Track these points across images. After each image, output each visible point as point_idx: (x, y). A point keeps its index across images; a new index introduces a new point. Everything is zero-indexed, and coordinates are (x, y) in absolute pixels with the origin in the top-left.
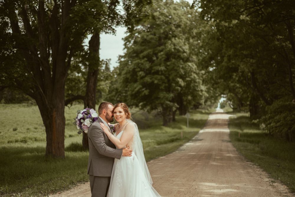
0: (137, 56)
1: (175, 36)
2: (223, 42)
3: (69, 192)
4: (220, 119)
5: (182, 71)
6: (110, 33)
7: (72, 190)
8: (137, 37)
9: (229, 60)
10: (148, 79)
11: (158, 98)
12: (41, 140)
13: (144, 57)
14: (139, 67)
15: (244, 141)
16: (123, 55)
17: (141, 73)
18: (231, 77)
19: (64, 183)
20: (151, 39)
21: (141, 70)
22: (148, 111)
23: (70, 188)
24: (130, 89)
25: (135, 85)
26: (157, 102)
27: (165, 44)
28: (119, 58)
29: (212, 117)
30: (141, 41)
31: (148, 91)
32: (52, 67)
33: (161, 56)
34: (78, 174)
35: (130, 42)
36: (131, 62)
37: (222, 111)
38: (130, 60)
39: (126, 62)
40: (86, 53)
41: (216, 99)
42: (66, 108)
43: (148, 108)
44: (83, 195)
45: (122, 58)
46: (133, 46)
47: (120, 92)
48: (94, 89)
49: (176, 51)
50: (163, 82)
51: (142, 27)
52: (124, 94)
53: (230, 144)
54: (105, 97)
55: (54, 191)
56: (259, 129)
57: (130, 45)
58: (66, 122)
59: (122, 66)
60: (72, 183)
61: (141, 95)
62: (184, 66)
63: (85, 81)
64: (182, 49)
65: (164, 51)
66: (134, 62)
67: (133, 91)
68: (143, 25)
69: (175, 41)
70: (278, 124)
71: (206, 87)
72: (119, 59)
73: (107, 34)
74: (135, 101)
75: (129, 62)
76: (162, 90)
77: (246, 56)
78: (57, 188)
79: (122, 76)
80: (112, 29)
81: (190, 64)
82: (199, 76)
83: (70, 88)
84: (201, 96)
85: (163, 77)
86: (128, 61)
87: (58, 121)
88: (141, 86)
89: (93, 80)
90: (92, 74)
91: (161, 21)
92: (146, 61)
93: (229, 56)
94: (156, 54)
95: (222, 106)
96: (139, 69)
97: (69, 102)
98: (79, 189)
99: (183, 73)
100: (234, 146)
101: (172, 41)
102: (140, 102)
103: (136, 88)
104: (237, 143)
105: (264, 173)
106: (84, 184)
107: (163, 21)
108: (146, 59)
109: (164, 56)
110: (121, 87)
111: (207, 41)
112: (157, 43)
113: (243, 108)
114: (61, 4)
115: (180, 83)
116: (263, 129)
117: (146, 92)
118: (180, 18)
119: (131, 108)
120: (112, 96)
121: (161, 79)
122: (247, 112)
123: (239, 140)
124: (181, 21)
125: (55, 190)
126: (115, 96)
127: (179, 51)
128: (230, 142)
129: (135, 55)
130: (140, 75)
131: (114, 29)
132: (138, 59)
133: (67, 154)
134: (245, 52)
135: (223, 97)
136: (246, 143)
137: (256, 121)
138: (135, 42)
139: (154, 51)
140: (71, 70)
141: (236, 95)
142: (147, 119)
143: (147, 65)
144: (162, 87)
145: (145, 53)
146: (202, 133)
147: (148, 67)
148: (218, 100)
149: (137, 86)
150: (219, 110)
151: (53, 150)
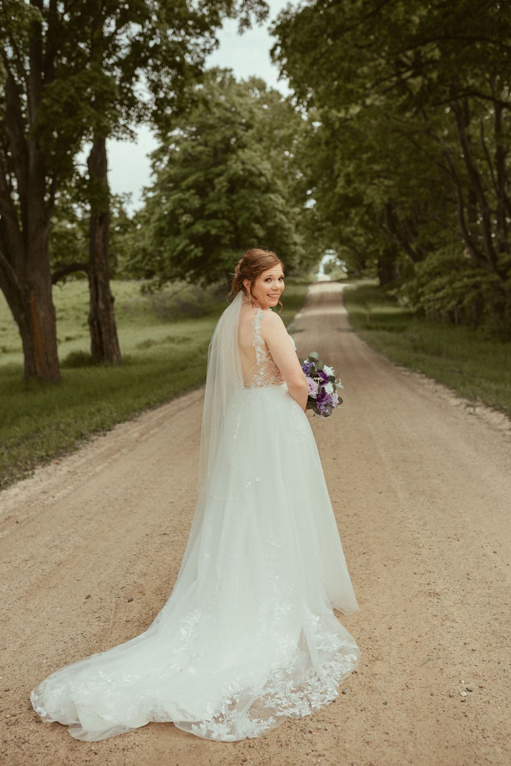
0: (176, 187)
1: (243, 146)
2: (336, 147)
3: (75, 457)
4: (328, 293)
5: (258, 211)
6: (126, 139)
7: (82, 452)
8: (174, 151)
9: (349, 182)
10: (199, 228)
11: (219, 261)
12: (15, 351)
13: (189, 188)
14: (182, 207)
15: (377, 328)
16: (151, 185)
17: (184, 218)
18: (347, 216)
19: (65, 439)
20: (201, 153)
21: (186, 212)
22: (203, 285)
23: (77, 449)
24: (168, 248)
25: (177, 240)
26: (218, 268)
27: (224, 161)
28: (144, 192)
29: (314, 290)
30: (182, 158)
31: (201, 249)
32: (19, 212)
33: (220, 183)
34: (90, 414)
35: (161, 160)
36: (167, 199)
37: (327, 278)
38: (165, 195)
39: (157, 199)
40: (83, 180)
41: (317, 257)
42: (56, 290)
43: (202, 279)
44: (106, 464)
45: (149, 191)
46: (168, 169)
47: (150, 254)
48: (105, 250)
49: (247, 174)
50: (227, 232)
51: (182, 133)
52: (158, 258)
53: (353, 337)
54: (125, 264)
55: (45, 458)
56: (397, 306)
57: (162, 165)
58: (58, 315)
59: (150, 207)
60: (81, 436)
61: (188, 258)
62: (262, 200)
63: (86, 236)
64: (257, 169)
65: (225, 175)
66: (173, 198)
67: (174, 251)
68: (183, 128)
69: (244, 154)
70: (440, 294)
71: (303, 237)
72: (144, 194)
73: (120, 142)
74: (179, 269)
75: (161, 199)
76: (225, 246)
77: (378, 175)
78: (51, 452)
79: (152, 225)
80: (128, 131)
81: (272, 196)
82: (287, 218)
83: (60, 251)
84: (294, 253)
85: (226, 223)
86: (160, 197)
87: (42, 314)
88: (187, 241)
89: (100, 232)
90: (98, 221)
91: (216, 118)
92: (194, 194)
93: (348, 175)
94: (210, 182)
95: (328, 270)
96: (181, 211)
97: (60, 276)
98: (96, 449)
99: (261, 214)
100: (361, 337)
101: (238, 156)
102: (188, 270)
103: (178, 245)
104: (366, 333)
105: (440, 387)
106: (105, 435)
107: (219, 118)
108: (193, 191)
109: (225, 184)
110: (151, 245)
111: (303, 150)
112: (211, 160)
113: (366, 271)
114: (24, 84)
115: (257, 231)
116: (407, 306)
117: (198, 252)
118: (251, 112)
119: (172, 282)
120: (137, 262)
121: (223, 226)
122: (373, 278)
123: (369, 328)
124: (252, 118)
125: (48, 455)
126: (142, 262)
127: (251, 173)
128: (352, 331)
129: (171, 185)
130: (185, 221)
131: (132, 132)
132: (178, 193)
133: (64, 372)
134: (377, 167)
135: (329, 254)
136: (382, 333)
137: (392, 293)
138: (171, 161)
139: (206, 175)
140: (57, 216)
141: (353, 248)
142: (201, 300)
143: (196, 202)
144: (226, 241)
145: (191, 179)
146: (300, 320)
147: (197, 206)
148: (321, 260)
149: (182, 243)
150: (321, 276)
151: (38, 369)
